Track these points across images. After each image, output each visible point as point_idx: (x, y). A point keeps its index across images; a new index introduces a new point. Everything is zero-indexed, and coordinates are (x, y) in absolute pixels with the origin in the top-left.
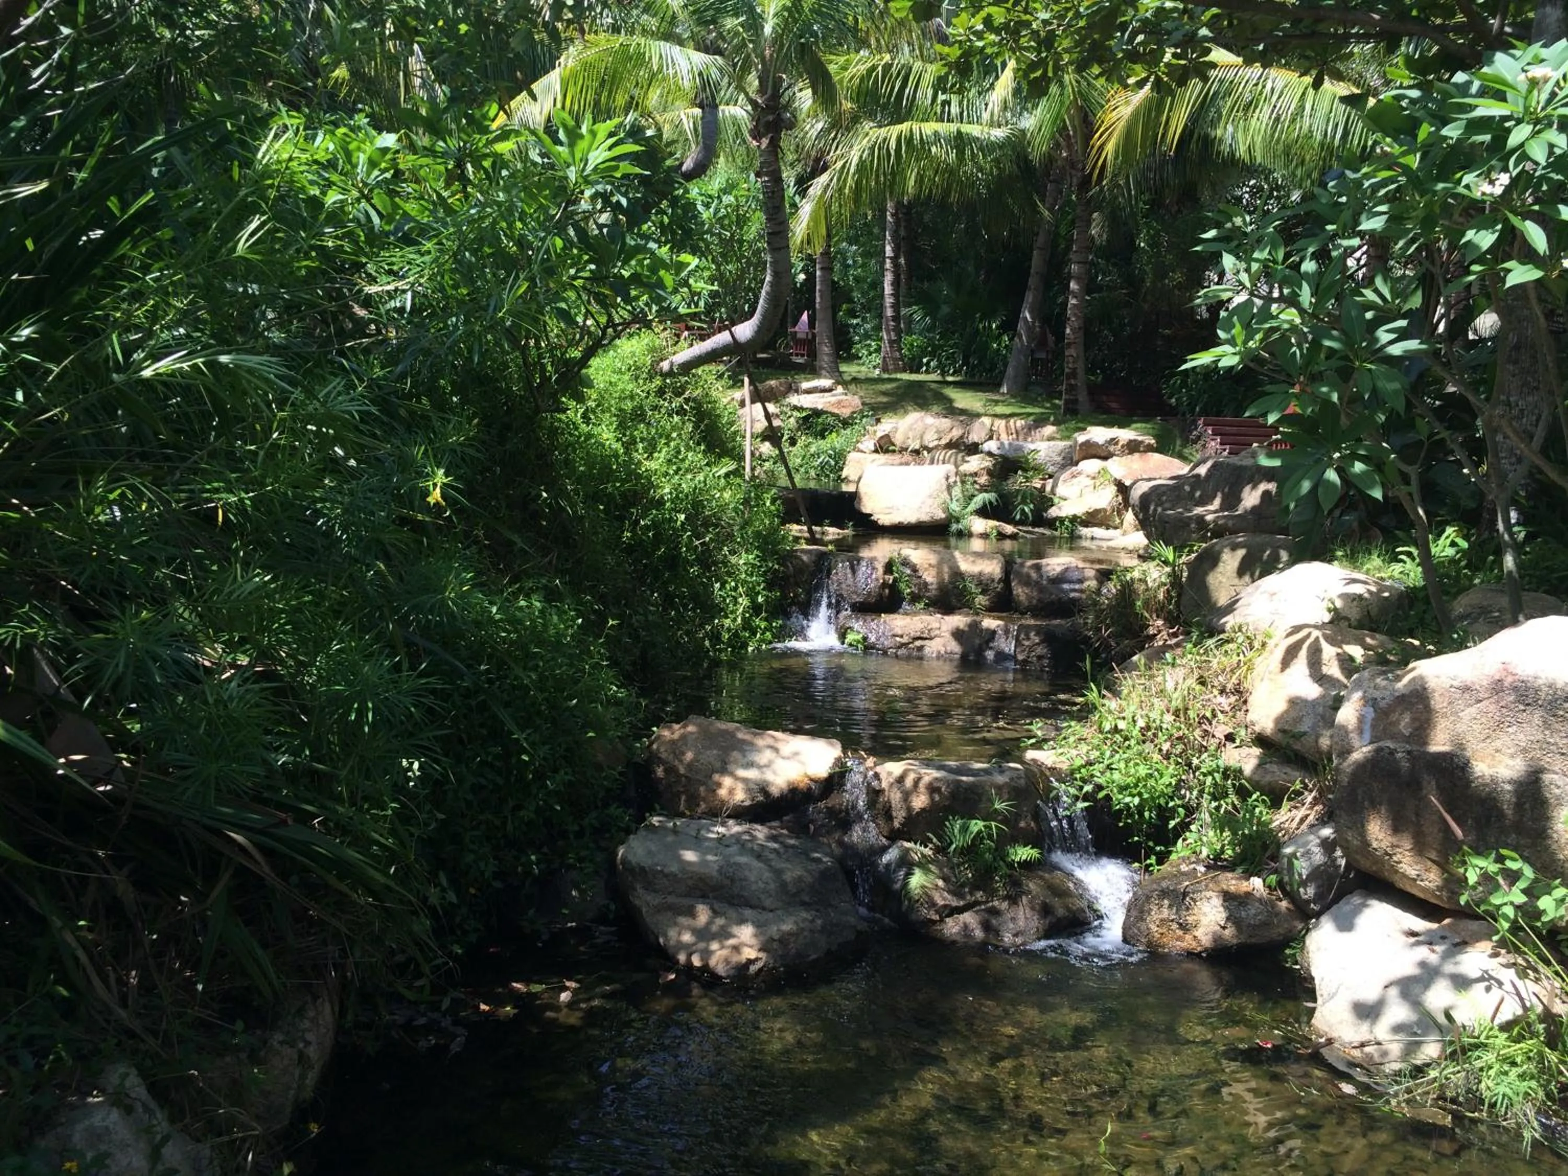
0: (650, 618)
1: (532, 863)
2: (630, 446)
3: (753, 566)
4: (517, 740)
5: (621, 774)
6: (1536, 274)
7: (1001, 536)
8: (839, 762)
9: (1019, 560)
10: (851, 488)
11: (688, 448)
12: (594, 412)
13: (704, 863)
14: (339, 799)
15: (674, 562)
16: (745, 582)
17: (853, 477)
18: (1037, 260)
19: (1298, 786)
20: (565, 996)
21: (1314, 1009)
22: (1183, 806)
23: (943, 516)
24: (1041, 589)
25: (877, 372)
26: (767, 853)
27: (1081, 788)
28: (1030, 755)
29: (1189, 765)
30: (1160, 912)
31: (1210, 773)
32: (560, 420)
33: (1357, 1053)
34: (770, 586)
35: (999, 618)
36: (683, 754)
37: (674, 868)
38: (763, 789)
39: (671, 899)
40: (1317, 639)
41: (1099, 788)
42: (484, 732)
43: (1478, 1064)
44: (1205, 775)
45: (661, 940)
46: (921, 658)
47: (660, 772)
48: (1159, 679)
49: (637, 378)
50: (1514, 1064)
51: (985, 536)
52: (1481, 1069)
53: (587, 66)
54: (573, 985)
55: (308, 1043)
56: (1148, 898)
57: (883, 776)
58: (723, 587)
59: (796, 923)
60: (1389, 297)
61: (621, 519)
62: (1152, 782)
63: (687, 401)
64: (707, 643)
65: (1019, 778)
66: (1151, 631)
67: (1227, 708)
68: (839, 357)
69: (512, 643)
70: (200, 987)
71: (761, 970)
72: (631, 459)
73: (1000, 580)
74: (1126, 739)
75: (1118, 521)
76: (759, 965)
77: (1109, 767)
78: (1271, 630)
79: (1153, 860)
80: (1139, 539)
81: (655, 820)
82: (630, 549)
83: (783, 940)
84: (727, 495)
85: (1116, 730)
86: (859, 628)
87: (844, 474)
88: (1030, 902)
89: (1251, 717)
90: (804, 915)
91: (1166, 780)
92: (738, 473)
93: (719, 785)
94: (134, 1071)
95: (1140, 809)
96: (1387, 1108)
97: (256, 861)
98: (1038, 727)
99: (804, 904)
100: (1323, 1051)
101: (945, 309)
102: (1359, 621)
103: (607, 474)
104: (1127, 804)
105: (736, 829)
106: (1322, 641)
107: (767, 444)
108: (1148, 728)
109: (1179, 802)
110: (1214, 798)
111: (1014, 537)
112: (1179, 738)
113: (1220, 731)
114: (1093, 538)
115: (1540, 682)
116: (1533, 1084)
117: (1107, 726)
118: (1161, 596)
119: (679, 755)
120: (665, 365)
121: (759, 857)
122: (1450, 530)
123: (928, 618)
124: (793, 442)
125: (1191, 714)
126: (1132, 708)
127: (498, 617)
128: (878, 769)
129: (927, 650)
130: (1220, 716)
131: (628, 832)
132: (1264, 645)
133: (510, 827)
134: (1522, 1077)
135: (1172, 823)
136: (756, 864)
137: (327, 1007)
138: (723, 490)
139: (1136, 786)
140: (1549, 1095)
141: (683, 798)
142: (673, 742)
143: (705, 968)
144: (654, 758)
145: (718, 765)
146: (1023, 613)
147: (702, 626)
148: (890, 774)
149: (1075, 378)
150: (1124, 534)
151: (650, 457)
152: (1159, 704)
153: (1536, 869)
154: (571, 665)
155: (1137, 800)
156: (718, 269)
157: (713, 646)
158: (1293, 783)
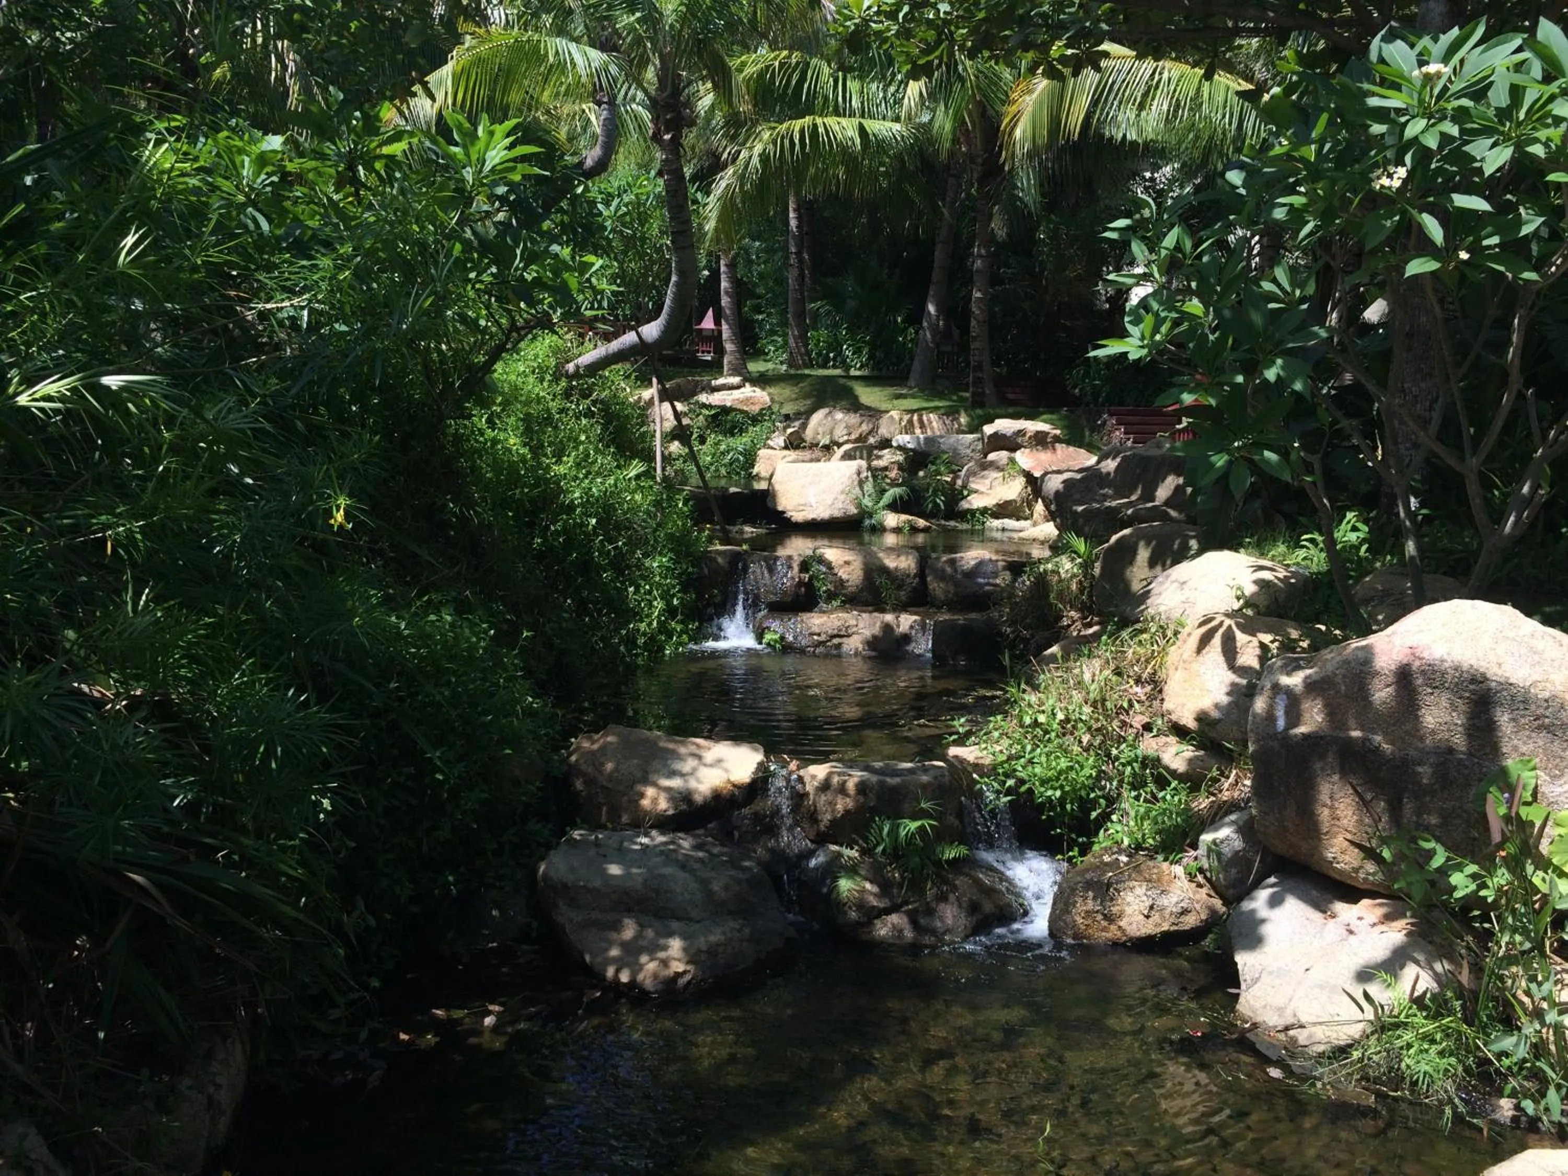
0: (564, 625)
1: (450, 884)
2: (537, 450)
3: (668, 568)
4: (430, 759)
5: (539, 788)
6: (1433, 265)
7: (914, 530)
8: (762, 767)
9: (934, 555)
10: (763, 486)
11: (597, 451)
12: (499, 418)
13: (627, 876)
14: (243, 830)
15: (587, 567)
16: (659, 585)
17: (764, 474)
18: (939, 254)
19: (1215, 773)
20: (489, 1021)
21: (1238, 995)
22: (1103, 797)
23: (855, 511)
24: (957, 584)
25: (784, 367)
26: (692, 862)
27: (1005, 782)
28: (953, 751)
29: (1108, 755)
30: (1085, 904)
31: (1129, 763)
32: (465, 426)
33: (1282, 1036)
34: (684, 590)
35: (915, 614)
36: (603, 764)
37: (597, 883)
38: (685, 797)
39: (596, 915)
40: (1230, 627)
41: (1022, 782)
42: (396, 752)
43: (1399, 1043)
44: (1124, 765)
45: (588, 958)
46: (839, 656)
47: (579, 785)
48: (1076, 671)
49: (542, 380)
50: (1433, 1042)
51: (897, 530)
52: (1402, 1048)
53: (479, 61)
54: (497, 1008)
55: (218, 1087)
56: (1073, 890)
57: (807, 779)
58: (637, 591)
59: (724, 933)
60: (1288, 289)
61: (531, 525)
62: (1073, 775)
63: (594, 403)
64: (622, 648)
65: (943, 776)
66: (1065, 622)
67: (1143, 698)
68: (746, 353)
69: (422, 658)
70: (101, 1035)
71: (689, 982)
72: (540, 464)
73: (915, 576)
74: (1046, 732)
75: (1028, 512)
76: (688, 977)
77: (1031, 762)
78: (1183, 619)
79: (1075, 852)
80: (1049, 530)
81: (577, 834)
82: (540, 556)
83: (712, 952)
84: (638, 497)
85: (1036, 724)
86: (777, 629)
87: (755, 471)
88: (958, 899)
89: (1167, 705)
90: (732, 924)
91: (1087, 771)
92: (648, 474)
93: (642, 795)
94: (33, 1130)
95: (1062, 801)
96: (1312, 1091)
97: (157, 901)
98: (960, 724)
99: (731, 913)
100: (1248, 1035)
101: (851, 304)
102: (1268, 607)
103: (514, 479)
104: (1050, 797)
105: (661, 839)
106: (1234, 628)
107: (676, 443)
108: (1067, 720)
109: (1099, 793)
110: (1134, 787)
111: (926, 530)
112: (1098, 730)
113: (1138, 721)
114: (1004, 530)
115: (1447, 665)
116: (1453, 1060)
117: (1027, 720)
118: (1074, 587)
119: (599, 767)
120: (571, 367)
121: (683, 867)
122: (1350, 515)
123: (845, 615)
124: (702, 440)
125: (1109, 705)
126: (1051, 702)
127: (407, 632)
128: (802, 772)
129: (845, 648)
130: (1137, 705)
131: (549, 847)
132: (1176, 633)
133: (425, 849)
134: (1441, 1054)
135: (1094, 815)
136: (681, 875)
137: (238, 1047)
138: (633, 492)
139: (1058, 779)
140: (1467, 1070)
141: (605, 809)
142: (593, 753)
143: (633, 984)
144: (572, 771)
145: (639, 775)
146: (939, 608)
147: (617, 630)
148: (814, 777)
149: (981, 370)
150: (1035, 524)
151: (559, 462)
152: (1077, 697)
153: (1447, 848)
154: (484, 679)
155: (1058, 793)
156: (621, 268)
157: (629, 651)
158: (1210, 770)
